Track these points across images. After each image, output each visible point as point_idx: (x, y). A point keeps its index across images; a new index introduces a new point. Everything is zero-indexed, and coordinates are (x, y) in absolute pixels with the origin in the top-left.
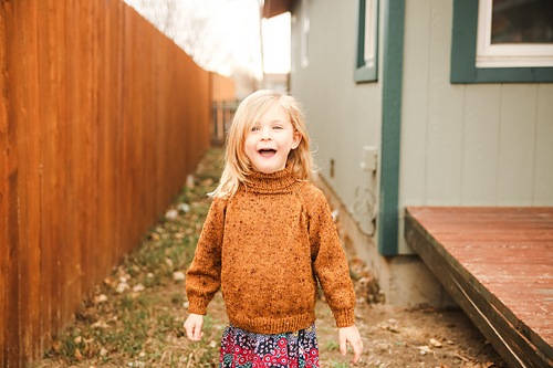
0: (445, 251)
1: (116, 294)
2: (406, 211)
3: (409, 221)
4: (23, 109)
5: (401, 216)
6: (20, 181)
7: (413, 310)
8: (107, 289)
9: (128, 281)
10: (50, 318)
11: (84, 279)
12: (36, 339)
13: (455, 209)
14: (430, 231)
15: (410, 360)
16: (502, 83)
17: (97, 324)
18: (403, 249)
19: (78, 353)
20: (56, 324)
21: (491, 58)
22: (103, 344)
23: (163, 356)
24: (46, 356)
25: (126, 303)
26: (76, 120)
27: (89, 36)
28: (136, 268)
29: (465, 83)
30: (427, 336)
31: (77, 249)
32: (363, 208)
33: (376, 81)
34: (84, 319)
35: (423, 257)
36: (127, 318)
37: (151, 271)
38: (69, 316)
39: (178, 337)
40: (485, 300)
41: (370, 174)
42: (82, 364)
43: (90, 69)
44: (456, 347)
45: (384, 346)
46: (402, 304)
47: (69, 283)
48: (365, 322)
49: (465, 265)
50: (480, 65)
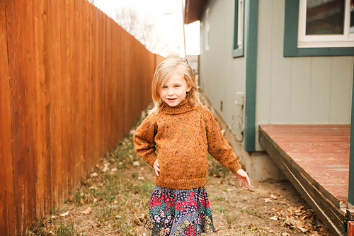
0: (278, 147)
1: (103, 172)
2: (260, 127)
3: (261, 132)
4: (53, 71)
5: (257, 130)
6: (51, 109)
7: (264, 181)
8: (97, 170)
9: (109, 166)
10: (67, 183)
11: (85, 164)
12: (60, 193)
13: (286, 126)
14: (271, 137)
15: (259, 205)
16: (312, 56)
17: (92, 187)
18: (258, 148)
19: (82, 201)
20: (70, 187)
21: (306, 43)
22: (95, 197)
23: (127, 203)
24: (65, 203)
25: (107, 177)
26: (81, 78)
27: (88, 33)
28: (113, 160)
29: (292, 57)
30: (270, 194)
31: (81, 147)
32: (236, 126)
33: (243, 56)
34: (85, 185)
35: (268, 152)
36: (108, 184)
37: (121, 161)
38: (77, 183)
39: (135, 194)
40: (297, 171)
41: (241, 107)
42: (84, 207)
43: (88, 51)
44: (285, 199)
45: (246, 198)
46: (258, 178)
47: (77, 165)
48: (236, 187)
49: (288, 153)
50: (299, 46)
